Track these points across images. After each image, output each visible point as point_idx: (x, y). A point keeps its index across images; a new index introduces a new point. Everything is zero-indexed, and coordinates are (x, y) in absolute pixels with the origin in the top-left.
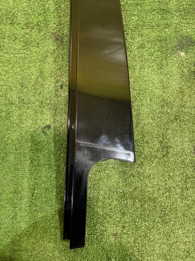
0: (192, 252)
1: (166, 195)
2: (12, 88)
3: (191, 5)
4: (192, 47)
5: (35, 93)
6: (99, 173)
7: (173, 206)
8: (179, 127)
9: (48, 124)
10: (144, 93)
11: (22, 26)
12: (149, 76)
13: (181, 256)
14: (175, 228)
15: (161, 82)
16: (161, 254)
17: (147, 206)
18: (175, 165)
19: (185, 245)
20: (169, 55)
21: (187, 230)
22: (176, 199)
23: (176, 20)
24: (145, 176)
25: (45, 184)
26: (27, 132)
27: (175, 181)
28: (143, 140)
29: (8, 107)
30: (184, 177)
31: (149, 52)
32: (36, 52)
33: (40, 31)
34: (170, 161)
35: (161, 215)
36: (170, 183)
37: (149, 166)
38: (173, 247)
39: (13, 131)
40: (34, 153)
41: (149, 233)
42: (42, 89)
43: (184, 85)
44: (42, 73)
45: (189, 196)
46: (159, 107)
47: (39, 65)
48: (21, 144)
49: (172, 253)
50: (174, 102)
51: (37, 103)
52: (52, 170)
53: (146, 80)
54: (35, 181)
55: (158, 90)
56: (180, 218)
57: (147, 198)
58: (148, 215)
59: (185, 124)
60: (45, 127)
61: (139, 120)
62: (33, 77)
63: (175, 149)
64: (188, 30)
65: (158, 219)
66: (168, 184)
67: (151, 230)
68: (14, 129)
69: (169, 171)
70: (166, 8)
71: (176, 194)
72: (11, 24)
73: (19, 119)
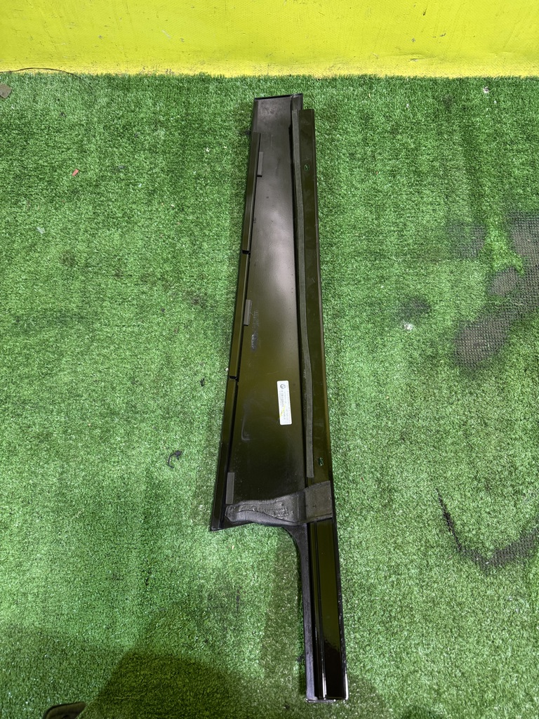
0: (444, 692)
1: (391, 580)
2: (115, 385)
3: (422, 244)
4: (427, 315)
5: (157, 394)
6: (268, 540)
7: (405, 601)
8: (409, 453)
9: (177, 449)
10: (346, 394)
11: (135, 280)
12: (354, 364)
13: (425, 700)
14: (411, 644)
15: (375, 374)
16: (387, 697)
17: (357, 602)
18: (405, 523)
19: (431, 678)
20: (386, 329)
21: (433, 648)
22: (410, 588)
23: (396, 269)
24: (353, 544)
25: (169, 560)
26: (140, 463)
27: (406, 552)
28: (347, 478)
29: (107, 419)
30: (422, 546)
31: (352, 324)
32: (158, 324)
33: (166, 288)
34: (395, 516)
35: (384, 618)
36: (397, 557)
37: (358, 525)
38: (409, 682)
39: (114, 462)
40: (151, 502)
41: (363, 654)
42: (168, 386)
43: (415, 380)
44: (168, 359)
45: (434, 582)
46: (372, 418)
47: (164, 347)
48: (129, 486)
49: (406, 694)
50: (398, 409)
51: (159, 412)
52: (183, 535)
53: (349, 371)
54: (152, 556)
55: (369, 388)
56: (419, 624)
57: (356, 585)
58: (359, 618)
59: (420, 449)
60: (171, 455)
61: (340, 440)
62: (153, 366)
63: (405, 494)
64: (419, 287)
65: (378, 626)
66: (394, 558)
67: (365, 647)
68: (116, 460)
69: (396, 534)
70: (380, 250)
71: (411, 578)
72: (117, 275)
73: (125, 442)
